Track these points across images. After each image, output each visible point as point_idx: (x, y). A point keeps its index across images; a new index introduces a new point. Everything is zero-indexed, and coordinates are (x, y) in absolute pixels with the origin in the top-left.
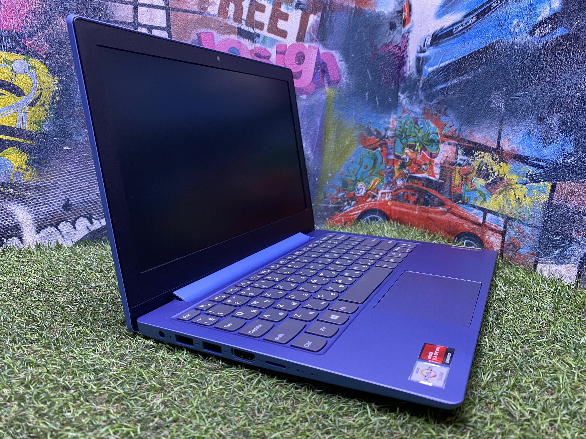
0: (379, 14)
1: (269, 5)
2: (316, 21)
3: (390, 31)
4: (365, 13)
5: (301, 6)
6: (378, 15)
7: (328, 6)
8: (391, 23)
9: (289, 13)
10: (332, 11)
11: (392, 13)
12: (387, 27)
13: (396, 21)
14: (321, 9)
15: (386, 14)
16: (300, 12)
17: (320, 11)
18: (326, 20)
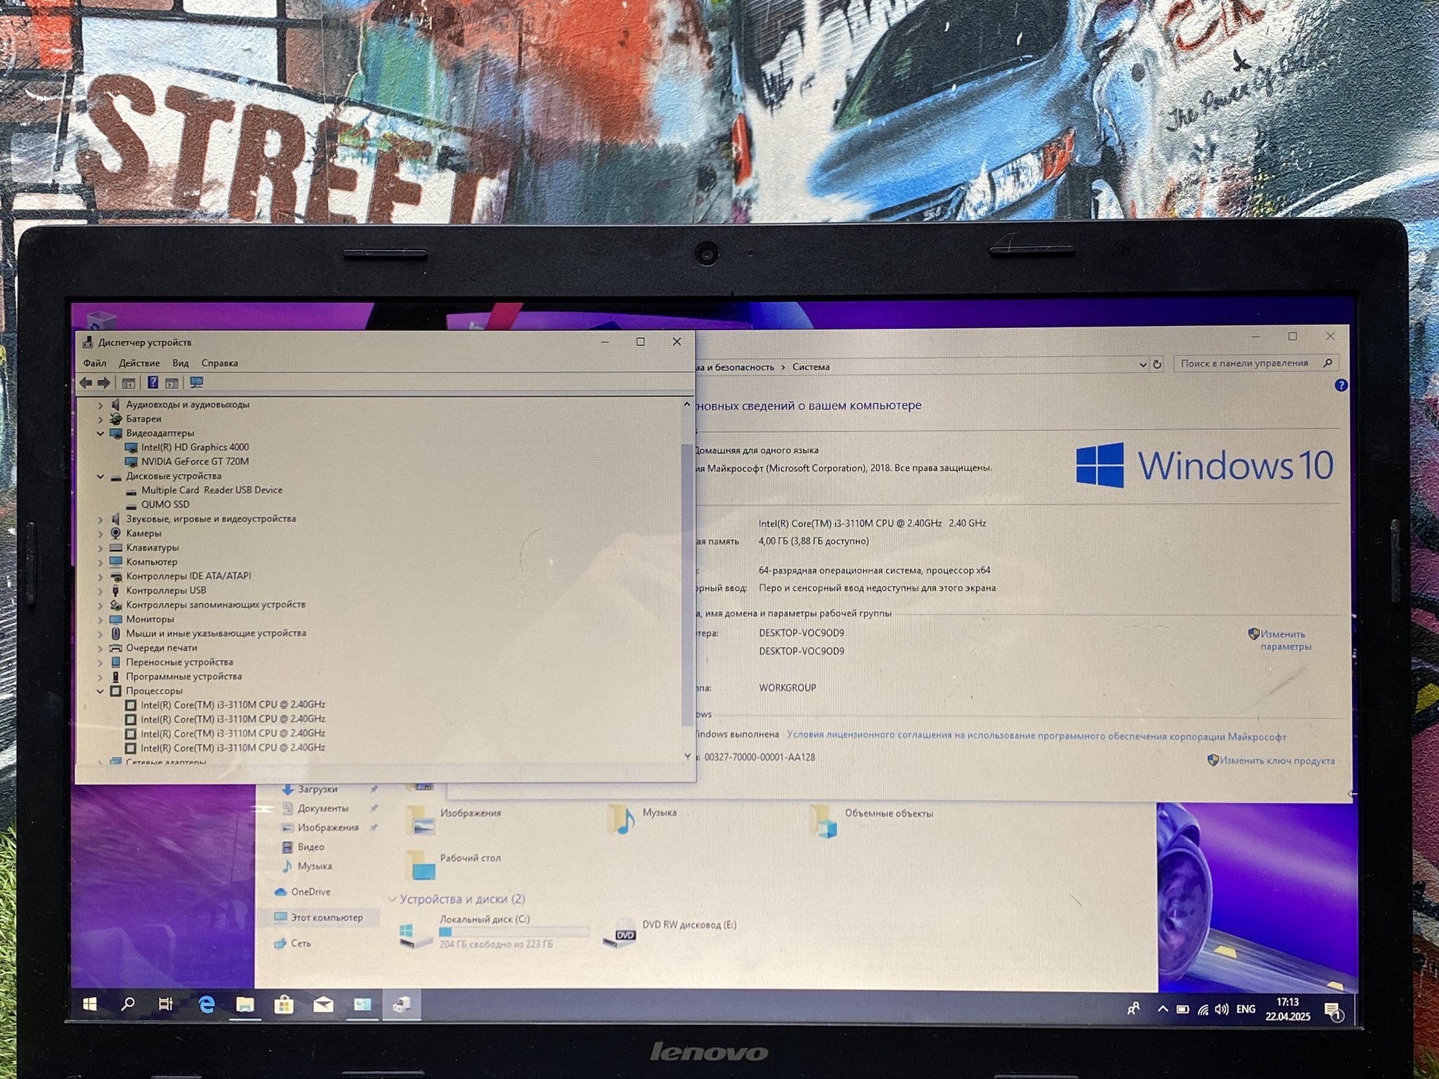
0: (666, 152)
1: (366, 167)
2: (497, 194)
3: (701, 193)
4: (630, 155)
5: (455, 160)
6: (665, 155)
7: (526, 151)
8: (700, 171)
9: (420, 182)
10: (538, 164)
11: (701, 145)
12: (691, 182)
13: (716, 164)
14: (507, 160)
15: (686, 151)
16: (450, 176)
17: (504, 167)
18: (522, 187)
